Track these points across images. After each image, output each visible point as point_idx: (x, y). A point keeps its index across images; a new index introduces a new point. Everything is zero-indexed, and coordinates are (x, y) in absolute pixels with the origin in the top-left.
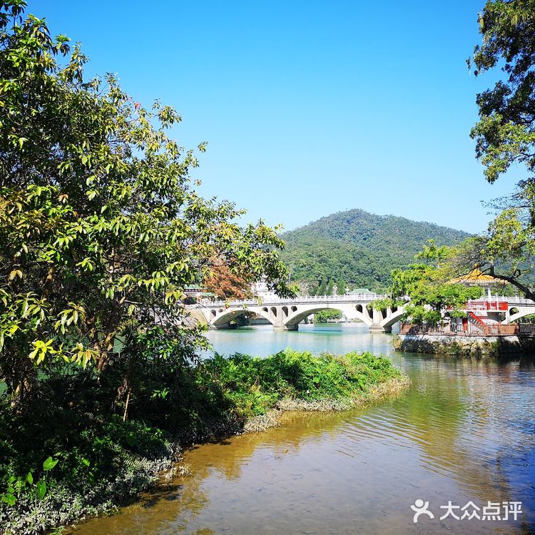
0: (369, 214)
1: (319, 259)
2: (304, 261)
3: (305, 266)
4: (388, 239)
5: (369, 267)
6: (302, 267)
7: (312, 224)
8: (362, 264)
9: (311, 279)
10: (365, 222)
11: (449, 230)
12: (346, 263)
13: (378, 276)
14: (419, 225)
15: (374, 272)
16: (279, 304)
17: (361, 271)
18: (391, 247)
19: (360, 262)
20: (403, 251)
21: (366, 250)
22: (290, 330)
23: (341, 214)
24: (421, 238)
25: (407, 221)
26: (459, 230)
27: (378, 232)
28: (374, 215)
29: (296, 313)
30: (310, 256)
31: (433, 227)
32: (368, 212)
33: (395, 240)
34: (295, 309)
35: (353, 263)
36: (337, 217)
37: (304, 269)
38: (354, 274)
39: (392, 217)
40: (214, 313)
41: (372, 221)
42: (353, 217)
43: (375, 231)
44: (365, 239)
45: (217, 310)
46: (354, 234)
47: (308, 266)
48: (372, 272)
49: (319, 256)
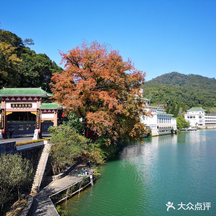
0: (181, 74)
2: (157, 92)
3: (158, 95)
4: (194, 84)
5: (192, 96)
6: (156, 95)
7: (153, 79)
9: (163, 102)
10: (179, 78)
12: (179, 94)
23: (167, 74)
25: (201, 76)
27: (187, 81)
28: (183, 75)
33: (198, 84)
35: (183, 94)
37: (157, 97)
39: (192, 75)
41: (182, 77)
42: (174, 75)
44: (180, 85)
46: (175, 83)
47: (160, 95)
48: (194, 99)
49: (164, 90)
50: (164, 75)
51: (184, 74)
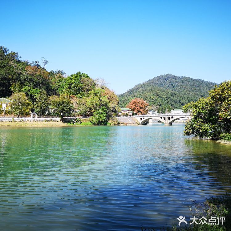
0: (174, 76)
1: (158, 96)
2: (152, 97)
3: (153, 99)
4: (184, 87)
5: (178, 99)
6: (152, 100)
7: (150, 80)
8: (175, 98)
9: (156, 105)
10: (173, 79)
11: (210, 83)
12: (169, 98)
13: (182, 103)
14: (197, 80)
15: (181, 102)
16: (167, 116)
17: (175, 101)
18: (185, 90)
19: (174, 97)
20: (190, 92)
21: (175, 92)
22: (170, 125)
23: (162, 76)
24: (198, 86)
25: (192, 79)
26: (214, 82)
27: (179, 84)
29: (173, 119)
30: (154, 95)
31: (203, 81)
32: (174, 75)
33: (187, 87)
34: (172, 118)
35: (172, 98)
36: (161, 77)
38: (173, 103)
39: (185, 77)
40: (141, 119)
41: (176, 79)
42: (168, 77)
43: (178, 84)
44: (173, 87)
45: (142, 118)
46: (168, 85)
47: (154, 100)
48: (179, 102)
49: (158, 95)
50: (160, 76)
51: (178, 76)
